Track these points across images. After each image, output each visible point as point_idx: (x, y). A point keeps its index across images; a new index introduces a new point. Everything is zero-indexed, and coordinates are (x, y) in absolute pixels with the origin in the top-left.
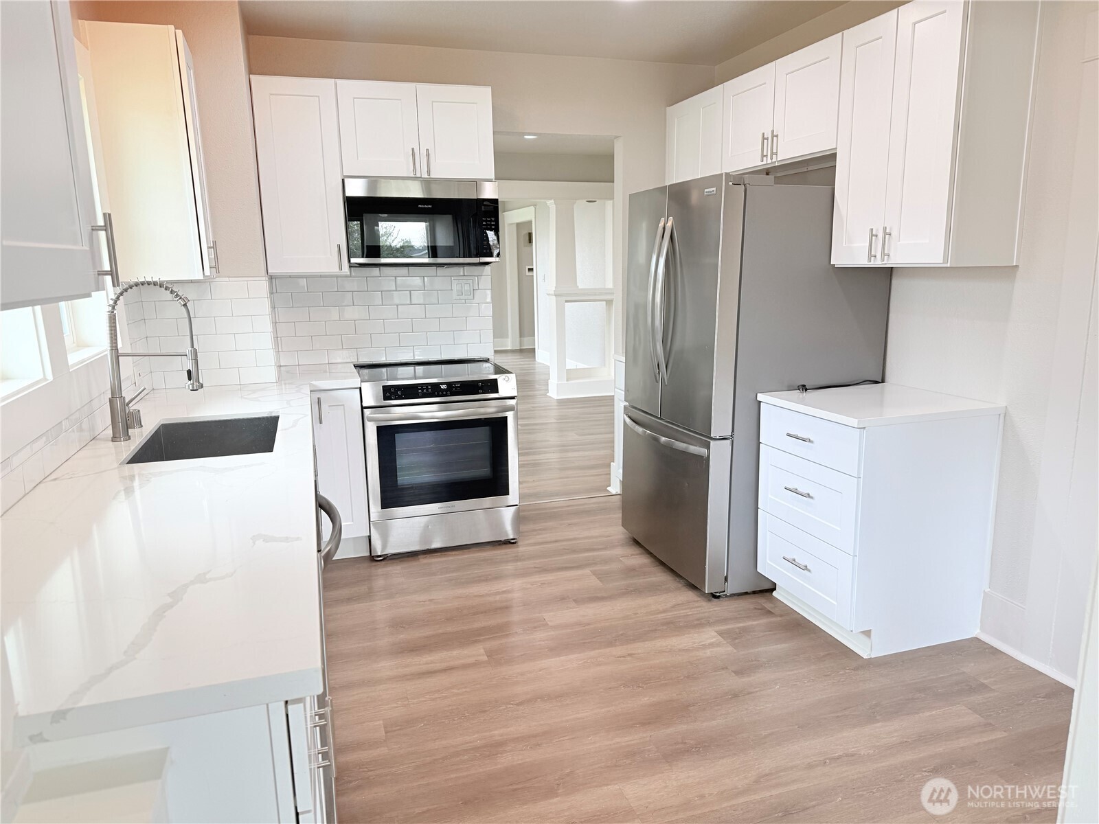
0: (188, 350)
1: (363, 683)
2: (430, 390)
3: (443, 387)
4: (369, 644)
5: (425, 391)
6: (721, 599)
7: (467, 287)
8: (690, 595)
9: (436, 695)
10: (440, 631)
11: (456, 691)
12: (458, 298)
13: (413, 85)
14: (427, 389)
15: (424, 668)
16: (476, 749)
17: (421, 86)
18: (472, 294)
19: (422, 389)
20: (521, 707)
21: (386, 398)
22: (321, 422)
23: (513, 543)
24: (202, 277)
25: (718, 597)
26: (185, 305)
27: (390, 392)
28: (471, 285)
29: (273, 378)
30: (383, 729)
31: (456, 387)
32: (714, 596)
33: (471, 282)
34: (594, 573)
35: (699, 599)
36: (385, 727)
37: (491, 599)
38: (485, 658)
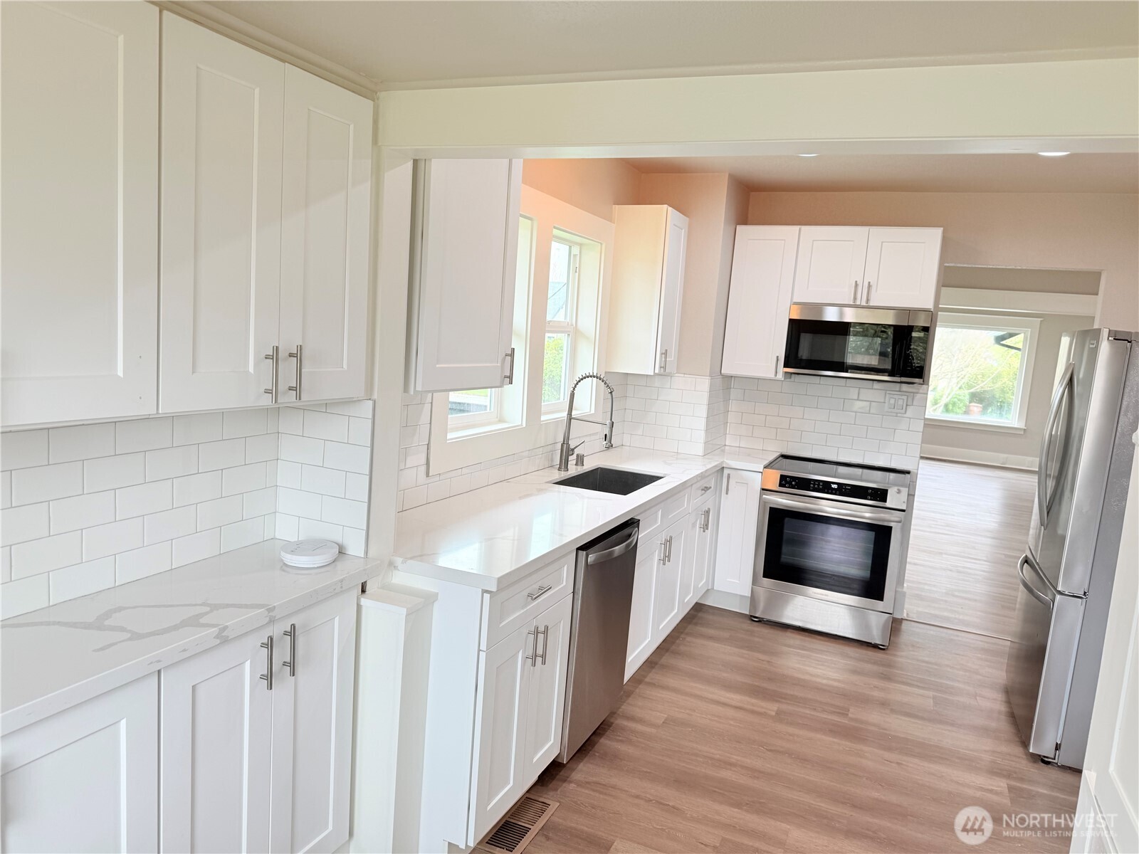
0: (608, 422)
1: (675, 690)
2: (821, 487)
3: (834, 486)
4: (699, 669)
5: (816, 486)
6: (1050, 766)
7: (900, 402)
8: (1018, 750)
9: (716, 719)
10: (757, 684)
11: (732, 723)
12: (890, 410)
13: (866, 228)
14: (819, 485)
15: (723, 699)
16: (712, 759)
17: (874, 230)
18: (904, 408)
19: (814, 484)
20: (769, 753)
21: (781, 485)
22: (727, 494)
23: (884, 649)
24: (652, 374)
25: (1048, 763)
26: (611, 393)
27: (786, 481)
28: (905, 401)
29: (701, 452)
30: (663, 720)
31: (846, 489)
32: (1044, 761)
33: (905, 398)
34: (934, 698)
35: (1025, 757)
36: (666, 720)
37: (818, 680)
38: (773, 714)
